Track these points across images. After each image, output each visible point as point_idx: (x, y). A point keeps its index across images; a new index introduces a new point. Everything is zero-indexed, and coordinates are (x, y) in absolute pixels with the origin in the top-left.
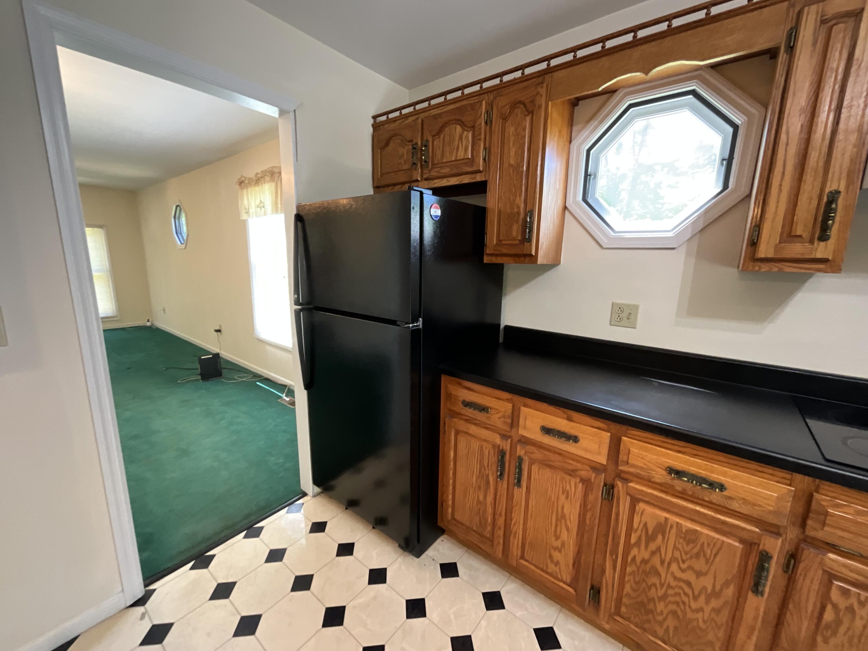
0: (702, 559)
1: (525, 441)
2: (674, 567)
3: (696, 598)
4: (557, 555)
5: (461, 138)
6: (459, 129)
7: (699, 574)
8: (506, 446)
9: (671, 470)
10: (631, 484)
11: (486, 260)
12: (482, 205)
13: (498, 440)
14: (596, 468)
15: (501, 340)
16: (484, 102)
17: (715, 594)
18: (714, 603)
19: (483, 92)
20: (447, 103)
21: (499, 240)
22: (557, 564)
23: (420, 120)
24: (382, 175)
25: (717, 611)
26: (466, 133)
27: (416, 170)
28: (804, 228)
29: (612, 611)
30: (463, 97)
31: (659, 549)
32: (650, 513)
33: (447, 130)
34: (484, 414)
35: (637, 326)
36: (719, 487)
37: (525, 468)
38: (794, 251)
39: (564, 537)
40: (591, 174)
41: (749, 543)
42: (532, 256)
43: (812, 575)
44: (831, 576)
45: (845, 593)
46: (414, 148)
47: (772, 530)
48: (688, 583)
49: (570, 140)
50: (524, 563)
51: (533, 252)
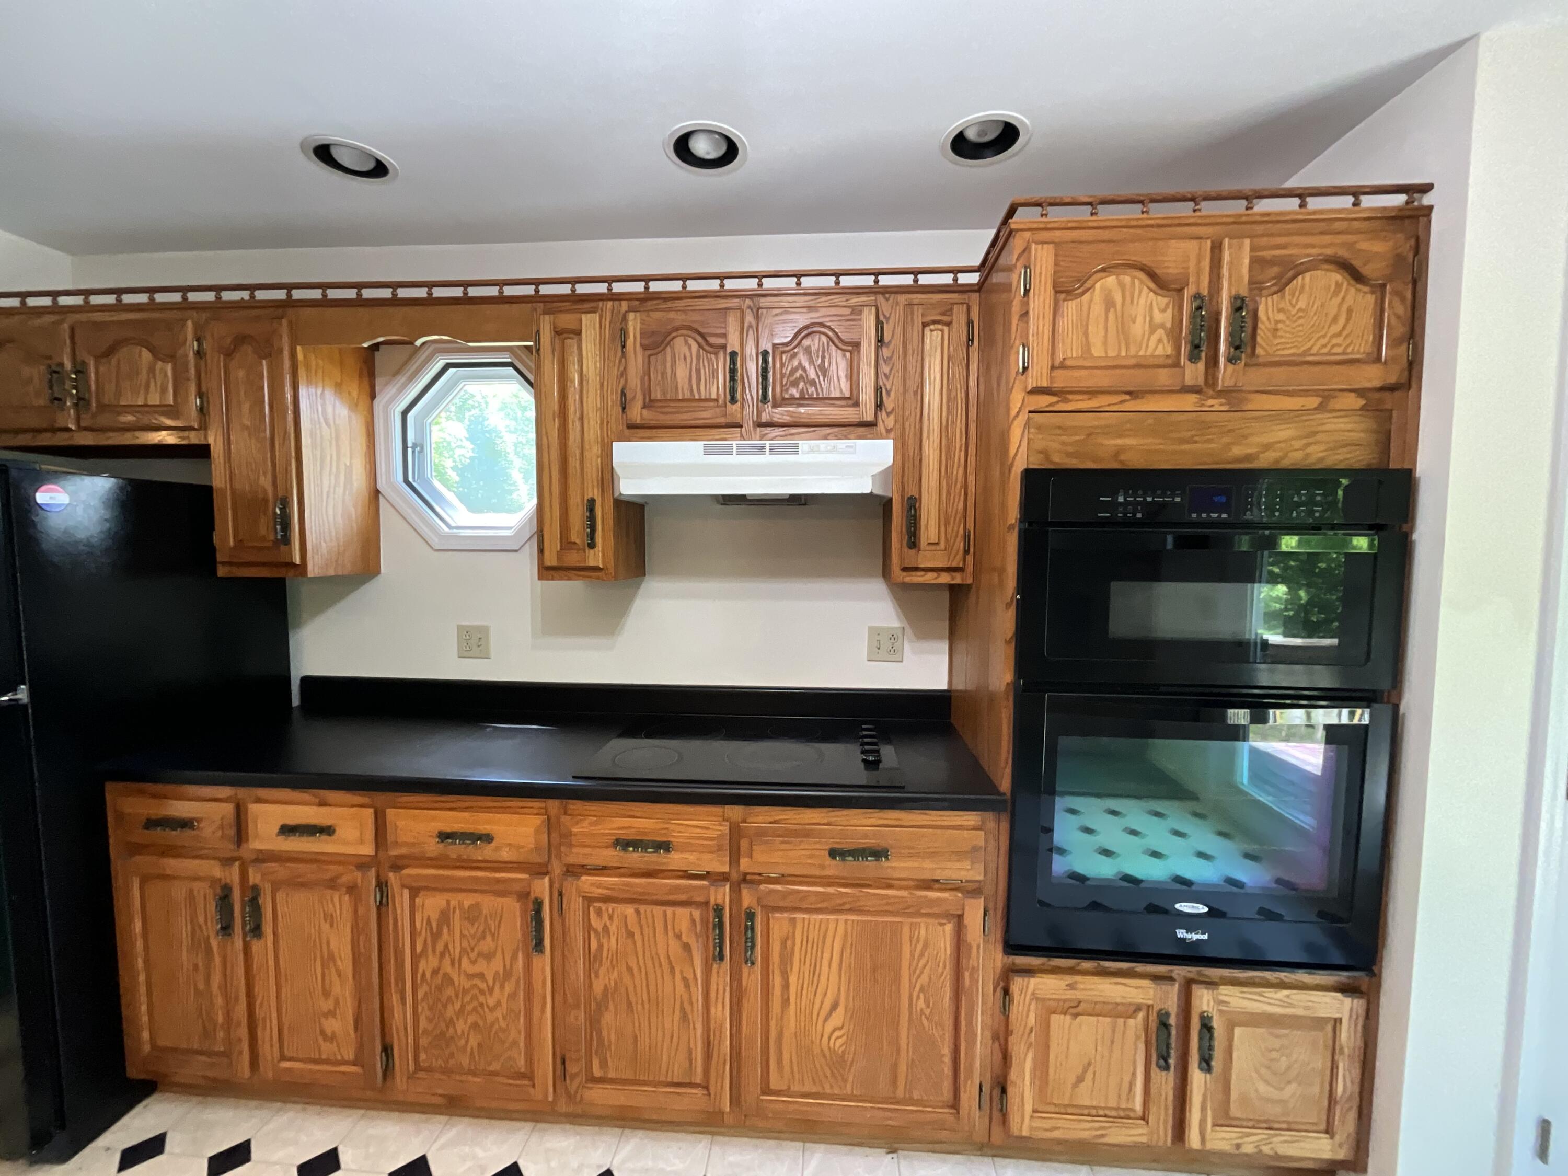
0: (489, 938)
1: (263, 858)
2: (465, 961)
3: (491, 990)
4: (332, 1025)
5: (151, 370)
6: (146, 355)
7: (489, 957)
8: (233, 875)
9: (444, 836)
10: (405, 871)
11: (222, 572)
12: (203, 482)
13: (217, 871)
14: (362, 864)
15: (296, 701)
16: (189, 323)
17: (508, 974)
18: (509, 988)
19: (185, 305)
20: (119, 307)
21: (239, 542)
22: (332, 1038)
23: (66, 326)
25: (513, 996)
26: (159, 364)
27: (62, 408)
28: (577, 534)
29: (412, 1068)
30: (152, 306)
31: (446, 946)
32: (432, 904)
33: (123, 352)
34: (188, 833)
35: (492, 655)
36: (487, 838)
37: (266, 902)
38: (573, 559)
39: (337, 989)
40: (415, 446)
41: (523, 896)
42: (295, 565)
43: (575, 906)
44: (589, 900)
45: (599, 912)
46: (55, 372)
47: (541, 871)
48: (481, 976)
49: (373, 396)
50: (286, 1065)
51: (297, 560)
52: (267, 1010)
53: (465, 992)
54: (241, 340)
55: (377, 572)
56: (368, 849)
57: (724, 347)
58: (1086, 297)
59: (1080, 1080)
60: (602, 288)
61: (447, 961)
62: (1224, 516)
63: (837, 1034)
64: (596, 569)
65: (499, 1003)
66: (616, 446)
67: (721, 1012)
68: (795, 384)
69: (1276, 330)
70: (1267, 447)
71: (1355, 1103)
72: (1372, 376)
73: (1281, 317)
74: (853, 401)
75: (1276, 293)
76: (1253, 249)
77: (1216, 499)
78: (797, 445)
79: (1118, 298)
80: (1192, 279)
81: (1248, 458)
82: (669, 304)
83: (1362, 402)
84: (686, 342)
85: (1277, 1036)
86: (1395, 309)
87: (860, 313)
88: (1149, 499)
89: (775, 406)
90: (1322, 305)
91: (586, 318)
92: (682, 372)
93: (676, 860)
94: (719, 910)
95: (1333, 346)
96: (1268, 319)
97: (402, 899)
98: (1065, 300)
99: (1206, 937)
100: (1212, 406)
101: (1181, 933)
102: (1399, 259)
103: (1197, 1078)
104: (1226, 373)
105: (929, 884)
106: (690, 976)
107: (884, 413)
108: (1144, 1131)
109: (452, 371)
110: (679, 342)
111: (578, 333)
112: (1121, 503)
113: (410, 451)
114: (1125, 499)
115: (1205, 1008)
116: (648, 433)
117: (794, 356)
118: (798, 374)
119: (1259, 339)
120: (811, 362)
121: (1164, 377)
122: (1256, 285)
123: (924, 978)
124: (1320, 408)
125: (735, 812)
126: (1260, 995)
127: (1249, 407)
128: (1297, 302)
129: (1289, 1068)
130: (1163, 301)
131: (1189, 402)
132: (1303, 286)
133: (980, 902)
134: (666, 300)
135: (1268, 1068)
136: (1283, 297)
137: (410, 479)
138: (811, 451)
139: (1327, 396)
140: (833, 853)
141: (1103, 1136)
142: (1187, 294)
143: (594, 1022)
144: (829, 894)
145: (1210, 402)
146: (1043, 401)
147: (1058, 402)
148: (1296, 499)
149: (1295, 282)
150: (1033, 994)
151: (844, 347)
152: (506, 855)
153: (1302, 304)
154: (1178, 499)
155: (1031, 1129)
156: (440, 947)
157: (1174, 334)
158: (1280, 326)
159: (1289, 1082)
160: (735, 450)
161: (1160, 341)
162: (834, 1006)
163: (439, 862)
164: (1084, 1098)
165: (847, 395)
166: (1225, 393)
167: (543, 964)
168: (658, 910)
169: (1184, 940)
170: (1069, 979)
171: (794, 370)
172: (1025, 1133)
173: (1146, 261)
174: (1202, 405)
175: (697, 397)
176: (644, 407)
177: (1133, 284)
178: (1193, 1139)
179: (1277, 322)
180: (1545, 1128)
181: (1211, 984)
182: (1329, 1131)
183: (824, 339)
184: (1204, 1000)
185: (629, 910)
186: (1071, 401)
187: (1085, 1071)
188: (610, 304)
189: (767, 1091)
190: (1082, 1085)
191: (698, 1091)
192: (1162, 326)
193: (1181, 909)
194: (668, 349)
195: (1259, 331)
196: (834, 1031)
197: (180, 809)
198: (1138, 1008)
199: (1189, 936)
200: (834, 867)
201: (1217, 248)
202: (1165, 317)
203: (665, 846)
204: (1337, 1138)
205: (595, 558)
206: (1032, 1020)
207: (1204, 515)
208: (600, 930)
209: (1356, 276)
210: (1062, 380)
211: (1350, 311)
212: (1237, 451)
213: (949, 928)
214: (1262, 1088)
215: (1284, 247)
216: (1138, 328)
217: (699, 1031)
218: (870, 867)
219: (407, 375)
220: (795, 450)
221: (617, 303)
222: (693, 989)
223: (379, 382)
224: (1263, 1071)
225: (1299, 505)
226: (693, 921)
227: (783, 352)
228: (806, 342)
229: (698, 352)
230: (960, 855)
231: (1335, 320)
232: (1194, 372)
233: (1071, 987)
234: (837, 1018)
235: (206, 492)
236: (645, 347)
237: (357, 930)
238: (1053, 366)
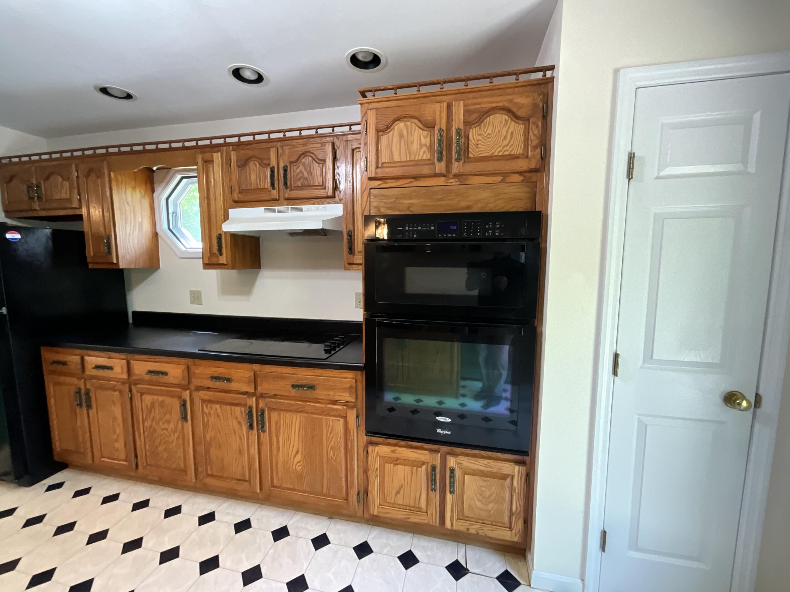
0: (168, 415)
1: (91, 377)
2: (161, 423)
3: (170, 435)
4: (117, 445)
5: (62, 184)
6: (60, 179)
7: (169, 422)
8: (81, 385)
9: (150, 372)
10: (138, 386)
11: (90, 266)
12: (81, 230)
13: (75, 382)
14: (123, 383)
15: (131, 321)
16: (74, 165)
17: (176, 430)
18: (176, 435)
19: (72, 157)
20: (51, 160)
21: (95, 254)
22: (117, 450)
23: (33, 168)
24: (9, 203)
25: (178, 438)
26: (64, 182)
27: (34, 201)
28: (215, 250)
29: (145, 464)
30: (62, 158)
31: (154, 417)
32: (148, 399)
33: (52, 178)
34: (65, 367)
35: (203, 303)
36: (164, 374)
37: (93, 395)
38: (214, 260)
39: (118, 431)
40: (173, 213)
41: (180, 397)
42: (113, 263)
43: (198, 403)
44: (204, 401)
45: (207, 407)
46: (31, 186)
47: (185, 388)
48: (166, 429)
49: (153, 191)
50: (103, 459)
51: (115, 261)
52: (96, 437)
53: (161, 435)
54: (91, 171)
55: (158, 267)
56: (125, 376)
57: (269, 164)
58: (391, 133)
59: (398, 492)
60: (221, 141)
61: (154, 424)
62: (454, 235)
63: (299, 464)
64: (223, 264)
65: (173, 441)
66: (231, 211)
67: (254, 451)
68: (299, 180)
69: (477, 144)
70: (478, 201)
71: (522, 515)
72: (523, 165)
73: (480, 138)
74: (323, 186)
75: (477, 126)
76: (465, 106)
77: (451, 227)
78: (302, 208)
79: (405, 133)
80: (438, 122)
81: (468, 207)
82: (248, 147)
83: (522, 178)
84: (255, 164)
85: (485, 481)
86: (535, 132)
87: (325, 146)
88: (419, 228)
89: (291, 190)
90: (499, 132)
91: (215, 155)
92: (253, 177)
93: (234, 386)
94: (251, 408)
95: (505, 151)
96: (474, 139)
97: (137, 397)
98: (382, 135)
99: (450, 433)
100: (451, 183)
101: (439, 431)
102: (535, 106)
103: (449, 497)
104: (456, 167)
105: (334, 402)
106: (241, 435)
107: (338, 192)
108: (426, 518)
109: (185, 181)
110: (251, 163)
111: (212, 161)
112: (407, 230)
113: (170, 216)
114: (409, 228)
115: (452, 465)
116: (242, 204)
117: (298, 167)
118: (300, 175)
119: (470, 150)
120: (306, 169)
121: (426, 170)
122: (467, 124)
123: (332, 444)
124: (502, 182)
125: (256, 367)
126: (476, 461)
127: (469, 182)
128: (487, 130)
129: (490, 495)
130: (425, 133)
131: (441, 181)
132: (489, 122)
133: (355, 411)
134: (247, 145)
135: (480, 495)
136: (480, 128)
137: (171, 228)
138: (308, 210)
139: (505, 175)
140: (293, 386)
141: (408, 518)
142: (436, 129)
143: (207, 451)
144: (292, 404)
145: (451, 181)
146: (376, 183)
147: (382, 184)
148: (487, 227)
149: (486, 120)
150: (377, 454)
151: (320, 162)
152: (172, 380)
153: (489, 131)
154: (433, 228)
155: (378, 512)
156: (152, 416)
157: (431, 148)
158: (479, 142)
159: (490, 502)
160: (277, 211)
161: (425, 152)
162: (297, 452)
163: (150, 383)
164: (400, 500)
165: (321, 184)
166: (455, 176)
167: (188, 425)
168: (228, 407)
169: (440, 433)
170: (392, 448)
171: (298, 174)
172: (376, 513)
173: (416, 114)
174: (447, 183)
175: (259, 187)
176: (240, 193)
177: (412, 126)
178: (448, 524)
179: (478, 141)
180: (604, 534)
181: (455, 455)
182: (510, 528)
183: (310, 158)
184: (452, 462)
185: (218, 406)
186: (388, 183)
187: (400, 489)
188: (225, 148)
189: (273, 486)
190: (398, 495)
191: (246, 484)
192: (425, 145)
193: (439, 419)
194: (247, 167)
195: (470, 146)
196: (298, 462)
197: (63, 357)
198: (423, 463)
199: (442, 432)
200: (294, 392)
201: (449, 107)
202: (426, 141)
203: (229, 380)
204: (514, 531)
205: (223, 260)
206: (377, 465)
207: (445, 235)
208: (208, 413)
209: (515, 116)
210: (381, 173)
211: (512, 133)
212: (463, 204)
213: (342, 421)
214: (478, 504)
215: (479, 104)
216: (415, 146)
217: (246, 459)
218: (309, 393)
219: (165, 182)
220: (301, 210)
221: (228, 147)
222: (243, 440)
224: (478, 496)
225: (489, 229)
226: (242, 413)
227: (294, 166)
228: (303, 160)
229: (259, 168)
230: (344, 390)
231: (505, 138)
232: (440, 167)
233: (393, 452)
234: (299, 457)
235: (81, 234)
236: (239, 167)
237: (123, 408)
238: (377, 167)
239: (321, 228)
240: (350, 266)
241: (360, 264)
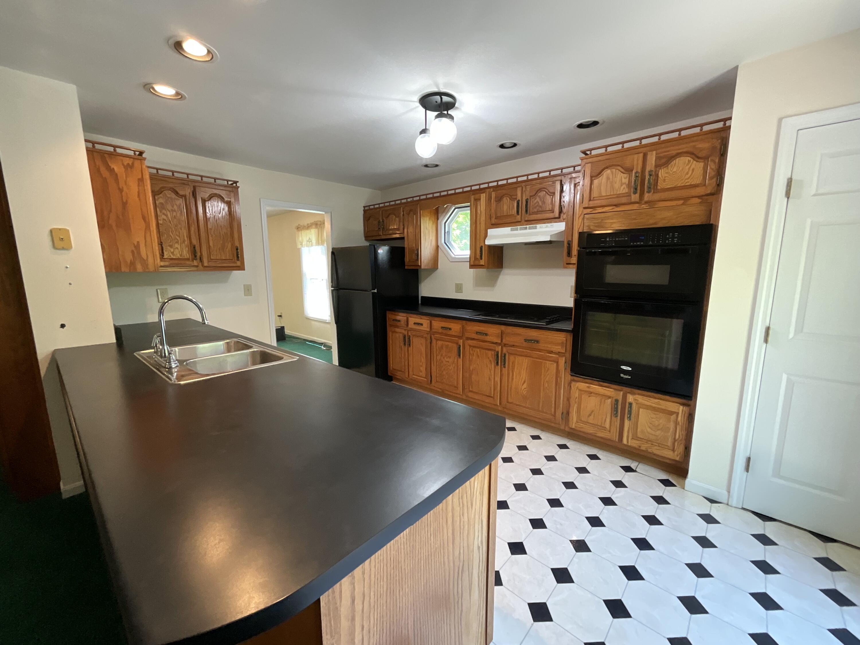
0: (450, 353)
1: (411, 329)
2: (445, 358)
3: (450, 366)
4: (421, 369)
5: (395, 220)
6: (394, 217)
7: (450, 357)
8: (406, 333)
9: (442, 328)
10: (435, 335)
11: (406, 267)
13: (403, 331)
14: (427, 333)
15: (420, 302)
16: (402, 208)
17: (454, 362)
18: (454, 365)
19: (401, 204)
20: (390, 206)
21: (409, 260)
22: (421, 371)
23: (381, 211)
24: (368, 232)
25: (454, 367)
26: (396, 218)
27: (380, 231)
28: (478, 256)
29: (435, 381)
30: (396, 205)
31: (442, 354)
32: (440, 343)
33: (391, 216)
34: (399, 323)
35: (463, 292)
36: (450, 329)
37: (411, 338)
38: (477, 263)
39: (422, 361)
40: (448, 232)
41: (457, 343)
42: (419, 266)
43: (467, 347)
44: (470, 346)
45: (472, 350)
46: (379, 222)
47: (460, 337)
48: (448, 362)
49: (438, 219)
50: (414, 376)
51: (420, 265)
52: (411, 363)
53: (445, 365)
54: (411, 210)
55: (438, 268)
56: (428, 330)
57: (516, 199)
58: (600, 178)
59: (590, 415)
60: (486, 186)
61: (442, 358)
62: (642, 243)
63: (525, 390)
64: (482, 265)
65: (452, 369)
66: (489, 230)
67: (498, 379)
68: (535, 207)
69: (665, 180)
70: (663, 219)
71: (684, 442)
72: (700, 191)
73: (667, 175)
74: (552, 211)
75: (665, 167)
76: (656, 154)
77: (641, 238)
78: (536, 226)
79: (611, 177)
80: (635, 167)
81: (655, 223)
82: (503, 187)
83: (700, 200)
84: (507, 199)
85: (655, 414)
86: (712, 167)
87: (555, 183)
88: (617, 239)
89: (530, 215)
90: (682, 169)
91: (482, 195)
92: (505, 207)
93: (488, 338)
94: (498, 352)
95: (687, 183)
96: (662, 176)
97: (434, 341)
98: (595, 179)
99: (630, 377)
100: (643, 207)
101: (622, 375)
102: (714, 148)
103: (627, 423)
104: (647, 197)
105: (551, 352)
106: (491, 368)
107: (563, 214)
108: (609, 435)
109: (456, 210)
110: (505, 198)
111: (480, 199)
112: (608, 241)
113: (446, 234)
114: (609, 239)
115: (630, 401)
116: (497, 226)
117: (536, 199)
118: (536, 205)
119: (658, 184)
120: (541, 200)
121: (624, 200)
122: (658, 166)
123: (547, 378)
124: (683, 204)
125: (503, 327)
126: (649, 400)
127: (656, 206)
128: (673, 169)
129: (659, 425)
130: (625, 175)
131: (636, 206)
132: (675, 163)
133: (564, 359)
134: (502, 186)
135: (651, 423)
136: (668, 169)
137: (446, 242)
138: (540, 228)
139: (686, 199)
140: (526, 340)
141: (596, 433)
142: (634, 172)
143: (470, 377)
144: (523, 351)
145: (643, 206)
146: (588, 211)
147: (592, 211)
148: (668, 236)
149: (672, 162)
150: (577, 387)
151: (551, 194)
152: (454, 334)
153: (675, 170)
154: (626, 239)
155: (575, 426)
156: (441, 353)
157: (629, 185)
158: (666, 178)
159: (658, 430)
160: (519, 229)
161: (624, 188)
162: (524, 382)
163: (441, 334)
164: (591, 420)
165: (551, 209)
166: (646, 203)
167: (460, 361)
168: (484, 351)
169: (623, 377)
170: (587, 385)
171: (535, 203)
172: (573, 427)
173: (619, 163)
174: (640, 207)
175: (509, 214)
176: (496, 219)
177: (616, 172)
178: (625, 441)
179: (665, 177)
180: (749, 460)
181: (633, 394)
182: (673, 450)
183: (544, 192)
184: (630, 398)
185: (478, 350)
186: (597, 210)
187: (592, 413)
188: (488, 189)
189: (508, 402)
190: (591, 417)
191: (492, 399)
192: (625, 183)
193: (623, 368)
194: (502, 202)
195: (659, 181)
196: (524, 389)
197: (399, 318)
198: (610, 397)
199: (624, 376)
200: (525, 344)
201: (645, 156)
202: (626, 181)
203: (486, 335)
204: (676, 453)
205: (482, 262)
206: (577, 395)
207: (635, 243)
208: (472, 354)
209: (696, 157)
210: (592, 204)
211: (693, 170)
212: (651, 221)
213: (555, 364)
214: (649, 430)
215: (668, 151)
216: (617, 186)
217: (493, 383)
218: (535, 346)
219: (445, 212)
220: (536, 228)
221: (490, 189)
222: (491, 372)
223: (439, 215)
224: (649, 424)
225: (669, 238)
226: (492, 355)
227: (533, 198)
228: (539, 194)
229: (510, 201)
230: (557, 344)
231: (687, 173)
232: (635, 197)
233: (588, 387)
234: (525, 386)
235: (403, 249)
236: (496, 201)
237: (426, 348)
238: (590, 200)
239: (549, 240)
240: (568, 265)
241: (574, 264)
